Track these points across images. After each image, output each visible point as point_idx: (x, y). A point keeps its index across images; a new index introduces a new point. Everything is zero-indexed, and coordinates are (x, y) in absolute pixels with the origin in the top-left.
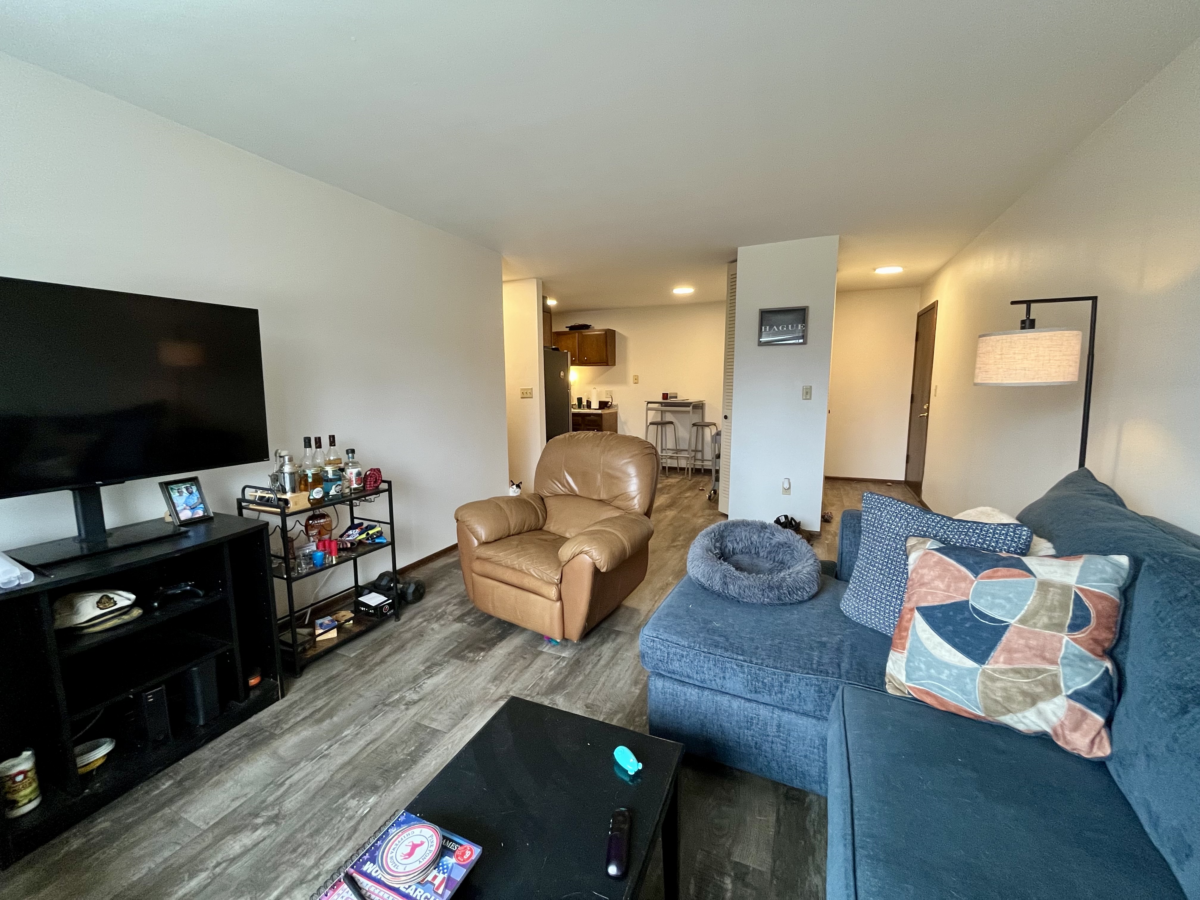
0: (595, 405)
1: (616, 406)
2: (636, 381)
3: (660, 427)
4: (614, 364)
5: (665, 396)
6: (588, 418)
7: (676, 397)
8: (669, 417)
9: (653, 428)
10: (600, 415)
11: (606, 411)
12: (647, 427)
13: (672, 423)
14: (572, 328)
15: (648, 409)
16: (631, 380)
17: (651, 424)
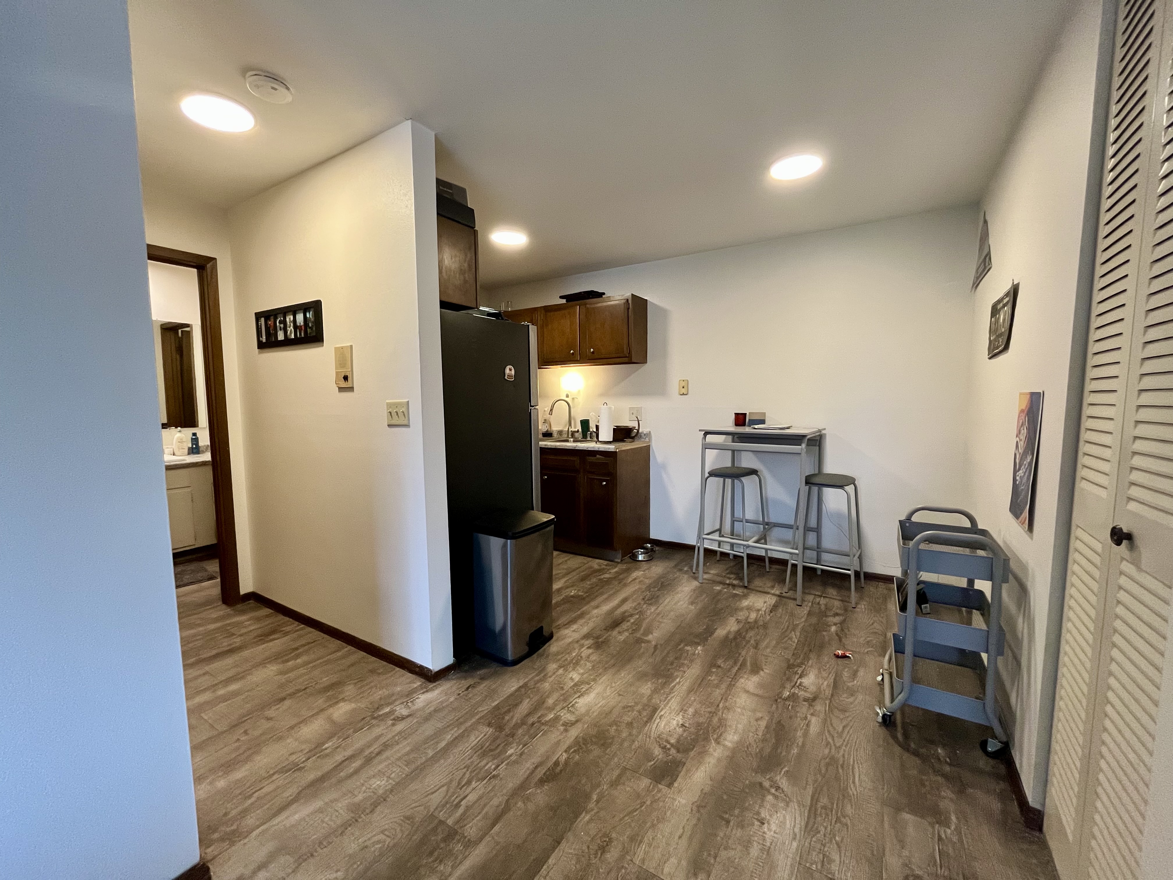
0: (606, 434)
1: (648, 435)
2: (684, 391)
3: (729, 481)
4: (644, 360)
5: (740, 419)
6: (591, 459)
7: (763, 422)
8: (747, 461)
9: (715, 483)
10: (612, 455)
11: (626, 446)
12: (704, 481)
13: (753, 472)
14: (570, 298)
15: (706, 447)
16: (674, 386)
17: (712, 474)
